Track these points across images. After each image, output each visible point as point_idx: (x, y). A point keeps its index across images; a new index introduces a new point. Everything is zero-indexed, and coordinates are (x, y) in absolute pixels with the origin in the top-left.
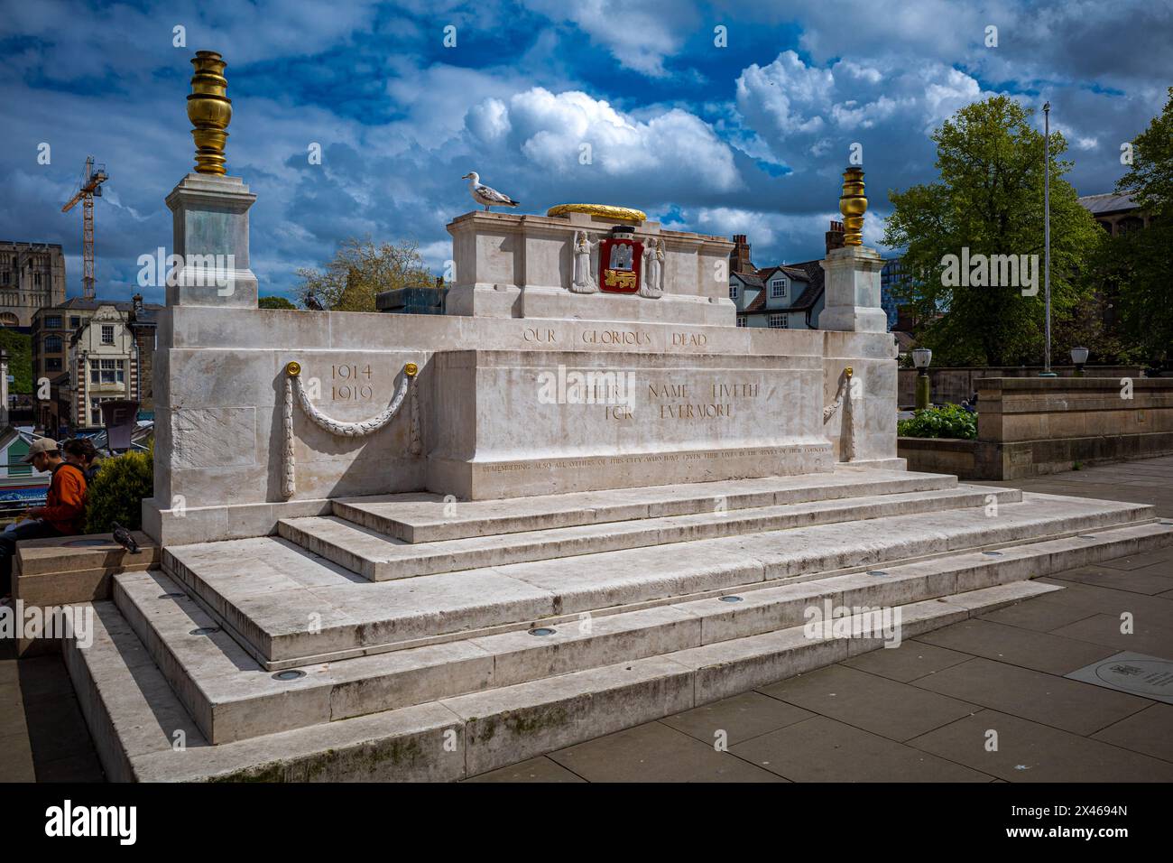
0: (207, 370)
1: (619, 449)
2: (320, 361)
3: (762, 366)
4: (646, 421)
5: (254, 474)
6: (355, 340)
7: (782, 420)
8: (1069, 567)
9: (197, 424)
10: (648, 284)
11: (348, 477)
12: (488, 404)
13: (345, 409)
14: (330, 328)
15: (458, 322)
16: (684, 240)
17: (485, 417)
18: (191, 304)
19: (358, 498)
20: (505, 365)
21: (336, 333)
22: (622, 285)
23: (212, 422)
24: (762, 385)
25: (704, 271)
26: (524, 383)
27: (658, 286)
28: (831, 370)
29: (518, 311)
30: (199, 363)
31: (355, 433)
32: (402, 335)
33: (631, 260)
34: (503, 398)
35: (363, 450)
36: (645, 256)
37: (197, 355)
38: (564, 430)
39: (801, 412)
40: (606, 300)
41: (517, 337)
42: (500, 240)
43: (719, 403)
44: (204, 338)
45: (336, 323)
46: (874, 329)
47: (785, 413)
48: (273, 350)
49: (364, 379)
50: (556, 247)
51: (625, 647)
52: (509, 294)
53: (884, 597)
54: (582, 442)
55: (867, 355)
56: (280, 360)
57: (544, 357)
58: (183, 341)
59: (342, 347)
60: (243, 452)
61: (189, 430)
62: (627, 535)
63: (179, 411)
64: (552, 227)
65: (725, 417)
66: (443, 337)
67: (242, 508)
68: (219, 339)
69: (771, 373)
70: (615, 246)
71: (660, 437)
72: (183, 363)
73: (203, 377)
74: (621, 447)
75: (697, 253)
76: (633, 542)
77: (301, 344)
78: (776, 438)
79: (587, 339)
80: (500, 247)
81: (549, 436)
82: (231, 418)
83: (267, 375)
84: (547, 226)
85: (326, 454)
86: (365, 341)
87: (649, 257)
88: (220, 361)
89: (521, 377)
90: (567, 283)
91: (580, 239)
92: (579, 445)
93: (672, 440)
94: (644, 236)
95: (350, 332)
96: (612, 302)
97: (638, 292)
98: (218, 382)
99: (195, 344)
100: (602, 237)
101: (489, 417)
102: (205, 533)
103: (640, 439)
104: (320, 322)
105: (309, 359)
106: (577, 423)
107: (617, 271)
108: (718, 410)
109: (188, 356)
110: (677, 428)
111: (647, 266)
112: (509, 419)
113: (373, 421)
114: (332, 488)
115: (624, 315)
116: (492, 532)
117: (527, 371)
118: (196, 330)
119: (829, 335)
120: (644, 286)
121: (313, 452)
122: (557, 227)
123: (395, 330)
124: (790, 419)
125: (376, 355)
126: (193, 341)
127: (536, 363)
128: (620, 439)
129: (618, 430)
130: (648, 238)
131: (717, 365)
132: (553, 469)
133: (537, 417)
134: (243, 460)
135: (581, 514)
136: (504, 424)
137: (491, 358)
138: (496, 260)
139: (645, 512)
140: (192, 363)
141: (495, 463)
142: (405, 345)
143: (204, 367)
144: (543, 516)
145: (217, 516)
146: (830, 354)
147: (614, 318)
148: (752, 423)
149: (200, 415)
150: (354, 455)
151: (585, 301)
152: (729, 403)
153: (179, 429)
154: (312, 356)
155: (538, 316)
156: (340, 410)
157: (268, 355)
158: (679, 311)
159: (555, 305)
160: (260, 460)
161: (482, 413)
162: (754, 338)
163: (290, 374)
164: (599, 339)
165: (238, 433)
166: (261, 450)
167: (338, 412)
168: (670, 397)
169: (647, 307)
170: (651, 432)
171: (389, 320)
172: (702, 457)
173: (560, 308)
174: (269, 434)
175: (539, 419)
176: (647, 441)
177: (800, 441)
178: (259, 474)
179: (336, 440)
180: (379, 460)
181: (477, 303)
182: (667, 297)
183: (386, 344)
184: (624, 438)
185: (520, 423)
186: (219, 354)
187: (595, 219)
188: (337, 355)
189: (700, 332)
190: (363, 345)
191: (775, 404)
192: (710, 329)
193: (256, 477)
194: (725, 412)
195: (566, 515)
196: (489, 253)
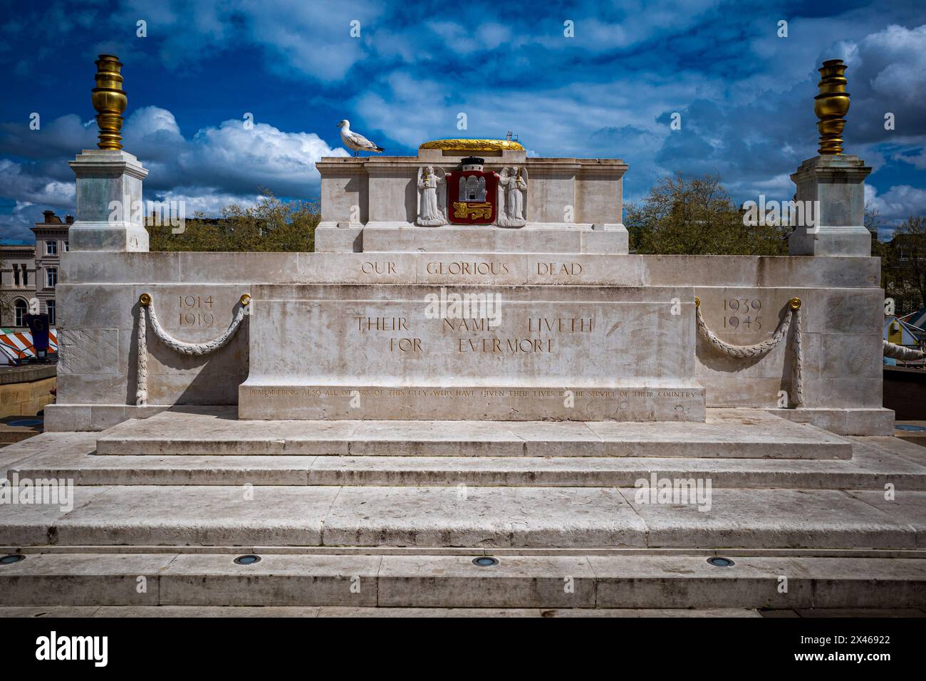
0: (81, 300)
1: (405, 380)
2: (170, 293)
3: (601, 298)
4: (439, 354)
5: (116, 381)
6: (201, 274)
7: (629, 359)
8: (859, 604)
9: (75, 340)
10: (508, 214)
11: (192, 388)
12: (262, 333)
13: (190, 332)
14: (180, 266)
15: (296, 258)
16: (554, 166)
17: (259, 344)
18: (77, 250)
19: (198, 407)
20: (281, 297)
21: (185, 270)
22: (474, 217)
23: (85, 340)
24: (599, 319)
25: (587, 197)
26: (299, 314)
27: (520, 214)
28: (768, 301)
29: (359, 246)
30: (76, 294)
31: (194, 353)
32: (243, 270)
33: (484, 191)
34: (276, 328)
35: (205, 367)
36: (503, 186)
37: (74, 288)
38: (341, 359)
39: (660, 351)
40: (455, 231)
41: (355, 270)
42: (346, 181)
43: (537, 338)
44: (82, 275)
45: (185, 261)
46: (848, 252)
47: (634, 352)
48: (132, 284)
49: (206, 308)
50: (401, 184)
51: (59, 591)
52: (351, 230)
53: (451, 593)
54: (362, 373)
55: (830, 284)
56: (137, 291)
57: (322, 291)
58: (66, 278)
59: (189, 281)
60: (110, 364)
61: (69, 345)
62: (270, 472)
63: (61, 330)
64: (394, 165)
65: (545, 353)
66: (281, 271)
67: (102, 407)
68: (93, 276)
69: (613, 306)
70: (463, 179)
71: (457, 371)
72: (65, 295)
73: (79, 305)
74: (407, 378)
75: (574, 177)
76: (277, 480)
77: (156, 279)
78: (619, 379)
79: (432, 270)
80: (345, 188)
81: (326, 364)
82: (100, 337)
83: (128, 303)
84: (389, 165)
85: (174, 369)
86: (209, 277)
87: (507, 187)
88: (91, 293)
89: (295, 308)
90: (413, 218)
91: (425, 176)
92: (359, 374)
93: (473, 375)
94: (502, 166)
95: (196, 268)
96: (462, 233)
97: (495, 223)
98: (91, 309)
99: (75, 280)
100: (449, 170)
101: (262, 345)
102: (74, 425)
103: (433, 372)
104: (172, 261)
105: (161, 291)
106: (357, 353)
107: (468, 203)
108: (536, 345)
109: (69, 289)
110: (480, 362)
111: (506, 195)
112: (283, 347)
113: (210, 343)
114: (179, 397)
115: (479, 246)
116: (171, 451)
117: (302, 304)
118: (75, 269)
119: (767, 260)
120: (502, 217)
121: (164, 366)
122: (399, 165)
123: (236, 266)
124: (641, 358)
125: (218, 288)
126: (73, 278)
127: (312, 296)
128: (407, 370)
129: (405, 362)
130: (506, 167)
131: (533, 298)
132: (323, 396)
133: (313, 346)
134: (108, 370)
135: (268, 444)
136: (278, 352)
137: (266, 292)
138: (342, 200)
139: (344, 449)
140: (71, 294)
141: (261, 387)
142: (245, 278)
143: (80, 298)
144: (226, 443)
145: (82, 412)
146: (767, 282)
147: (465, 248)
148: (583, 361)
149: (77, 334)
150: (198, 371)
151: (429, 233)
152: (550, 337)
153: (63, 344)
154: (163, 288)
155: (378, 250)
156: (186, 333)
157: (127, 288)
158: (547, 239)
159: (398, 238)
160: (121, 370)
161: (255, 341)
162: (649, 266)
163: (144, 302)
164: (445, 270)
165: (104, 349)
166: (122, 363)
167: (185, 335)
168: (471, 331)
169: (505, 237)
170: (446, 364)
171: (231, 257)
172: (507, 395)
173: (401, 242)
174: (129, 351)
175: (314, 349)
176: (441, 374)
177: (654, 384)
178: (121, 382)
179: (183, 359)
180: (219, 376)
181: (318, 240)
182: (532, 226)
183: (228, 278)
184: (412, 369)
185: (293, 351)
186: (92, 287)
187: (444, 154)
188: (185, 287)
189: (572, 260)
190: (207, 278)
191: (618, 341)
192: (588, 258)
193: (119, 384)
194: (545, 348)
195: (251, 444)
196: (334, 194)
